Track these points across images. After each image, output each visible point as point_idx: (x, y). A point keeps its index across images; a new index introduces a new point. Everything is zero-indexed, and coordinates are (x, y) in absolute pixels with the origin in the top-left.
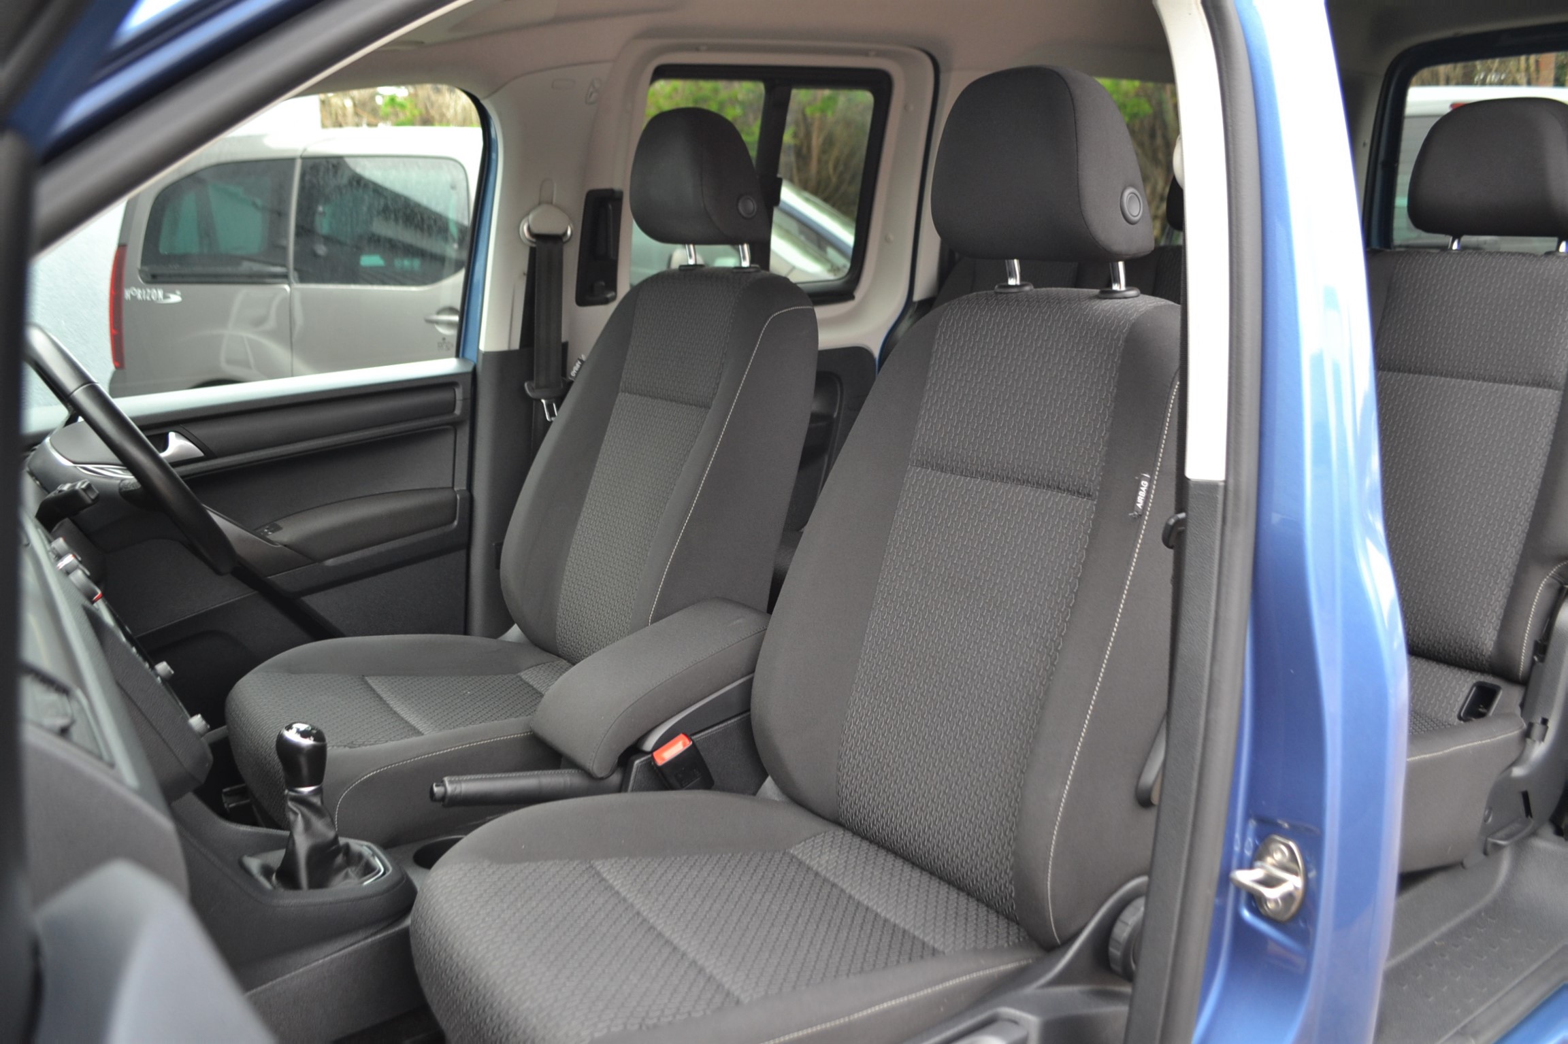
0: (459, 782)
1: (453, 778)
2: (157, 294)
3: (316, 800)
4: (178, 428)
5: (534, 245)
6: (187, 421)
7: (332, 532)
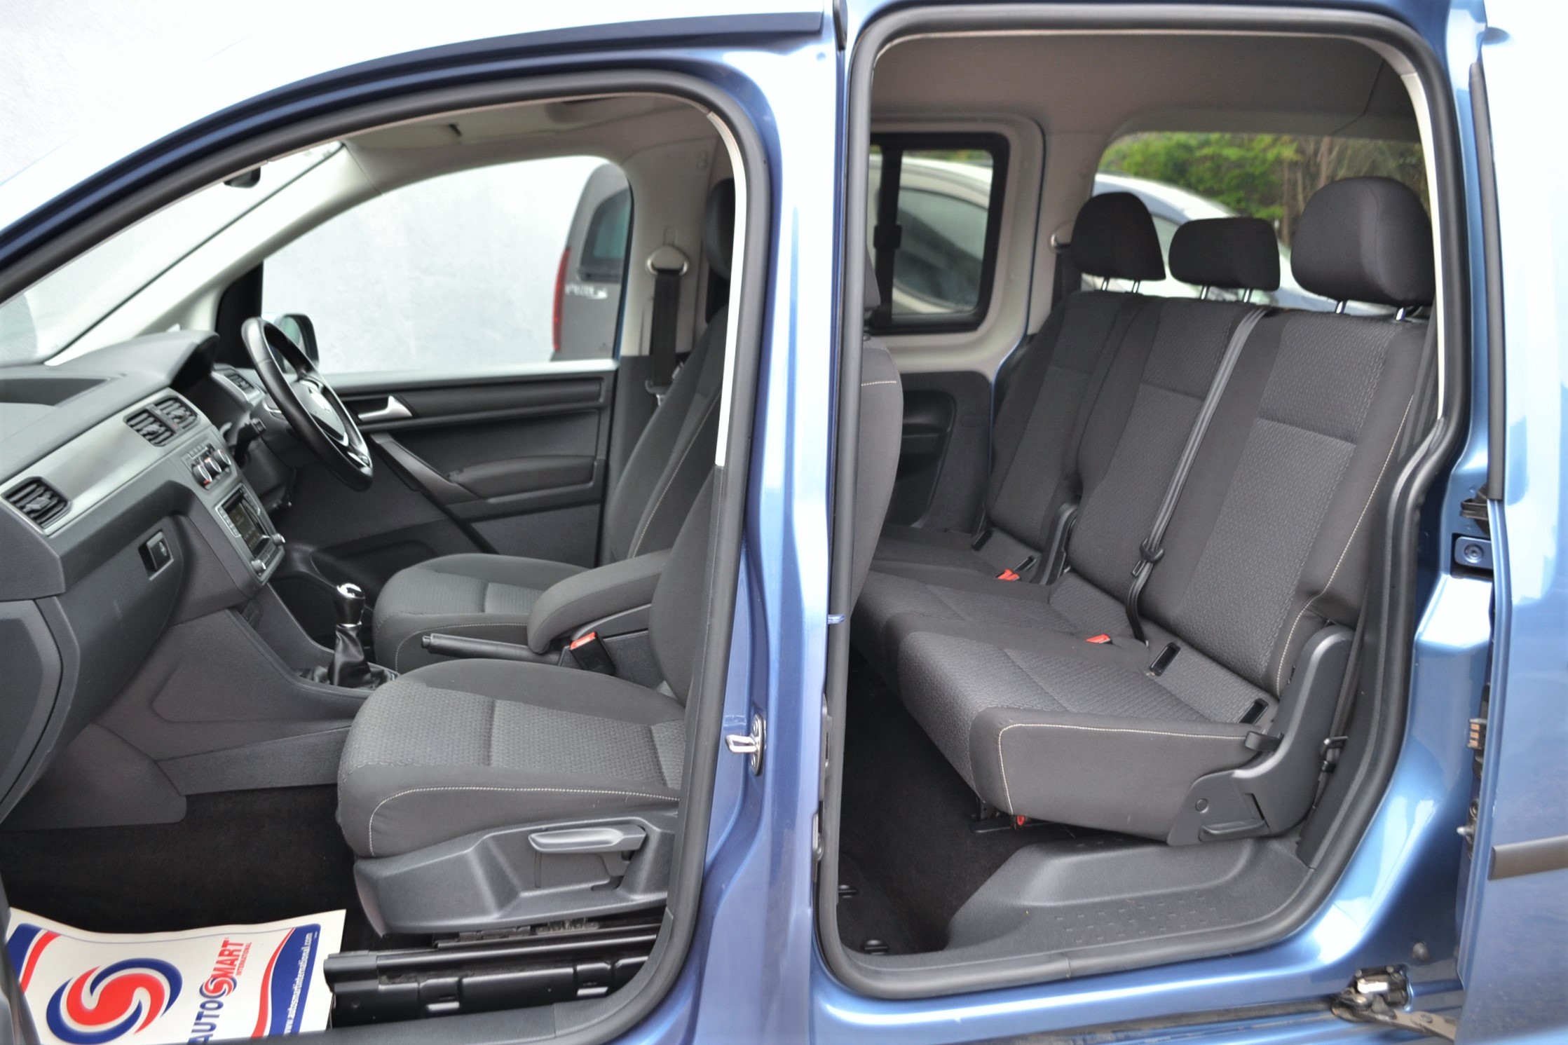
0: (439, 638)
1: (436, 634)
2: (589, 290)
3: (353, 634)
4: (397, 395)
5: (657, 277)
6: (402, 390)
7: (495, 479)
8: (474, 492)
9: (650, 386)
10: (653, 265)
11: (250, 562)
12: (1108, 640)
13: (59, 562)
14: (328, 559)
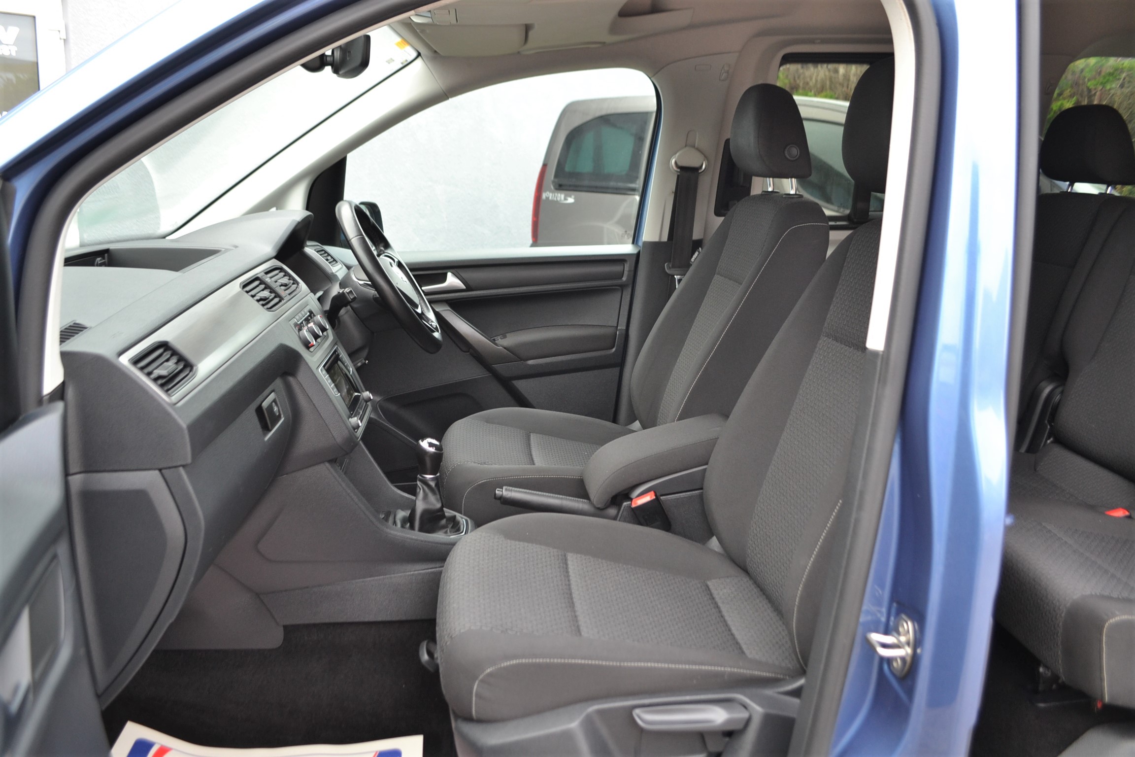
0: (511, 491)
1: (508, 488)
2: (560, 196)
3: (433, 484)
4: (453, 271)
5: (679, 174)
6: (458, 267)
7: (533, 344)
8: (515, 355)
9: (669, 268)
10: (676, 163)
11: (349, 419)
12: (1127, 513)
13: (186, 432)
14: (393, 407)
